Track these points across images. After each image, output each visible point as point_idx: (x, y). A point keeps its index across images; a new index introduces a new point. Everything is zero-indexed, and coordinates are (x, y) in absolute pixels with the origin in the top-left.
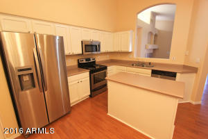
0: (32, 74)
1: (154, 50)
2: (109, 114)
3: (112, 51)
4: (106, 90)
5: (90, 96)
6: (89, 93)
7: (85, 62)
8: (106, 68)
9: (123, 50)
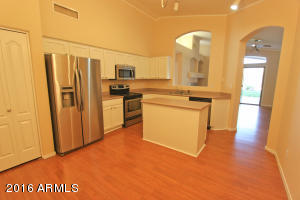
0: (72, 93)
1: (199, 79)
2: (144, 139)
3: (148, 77)
4: (141, 121)
5: (124, 126)
6: (122, 122)
7: (117, 88)
8: (141, 96)
9: (161, 77)
